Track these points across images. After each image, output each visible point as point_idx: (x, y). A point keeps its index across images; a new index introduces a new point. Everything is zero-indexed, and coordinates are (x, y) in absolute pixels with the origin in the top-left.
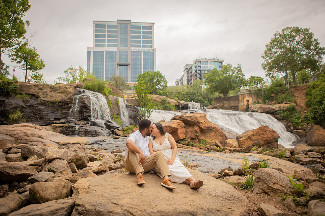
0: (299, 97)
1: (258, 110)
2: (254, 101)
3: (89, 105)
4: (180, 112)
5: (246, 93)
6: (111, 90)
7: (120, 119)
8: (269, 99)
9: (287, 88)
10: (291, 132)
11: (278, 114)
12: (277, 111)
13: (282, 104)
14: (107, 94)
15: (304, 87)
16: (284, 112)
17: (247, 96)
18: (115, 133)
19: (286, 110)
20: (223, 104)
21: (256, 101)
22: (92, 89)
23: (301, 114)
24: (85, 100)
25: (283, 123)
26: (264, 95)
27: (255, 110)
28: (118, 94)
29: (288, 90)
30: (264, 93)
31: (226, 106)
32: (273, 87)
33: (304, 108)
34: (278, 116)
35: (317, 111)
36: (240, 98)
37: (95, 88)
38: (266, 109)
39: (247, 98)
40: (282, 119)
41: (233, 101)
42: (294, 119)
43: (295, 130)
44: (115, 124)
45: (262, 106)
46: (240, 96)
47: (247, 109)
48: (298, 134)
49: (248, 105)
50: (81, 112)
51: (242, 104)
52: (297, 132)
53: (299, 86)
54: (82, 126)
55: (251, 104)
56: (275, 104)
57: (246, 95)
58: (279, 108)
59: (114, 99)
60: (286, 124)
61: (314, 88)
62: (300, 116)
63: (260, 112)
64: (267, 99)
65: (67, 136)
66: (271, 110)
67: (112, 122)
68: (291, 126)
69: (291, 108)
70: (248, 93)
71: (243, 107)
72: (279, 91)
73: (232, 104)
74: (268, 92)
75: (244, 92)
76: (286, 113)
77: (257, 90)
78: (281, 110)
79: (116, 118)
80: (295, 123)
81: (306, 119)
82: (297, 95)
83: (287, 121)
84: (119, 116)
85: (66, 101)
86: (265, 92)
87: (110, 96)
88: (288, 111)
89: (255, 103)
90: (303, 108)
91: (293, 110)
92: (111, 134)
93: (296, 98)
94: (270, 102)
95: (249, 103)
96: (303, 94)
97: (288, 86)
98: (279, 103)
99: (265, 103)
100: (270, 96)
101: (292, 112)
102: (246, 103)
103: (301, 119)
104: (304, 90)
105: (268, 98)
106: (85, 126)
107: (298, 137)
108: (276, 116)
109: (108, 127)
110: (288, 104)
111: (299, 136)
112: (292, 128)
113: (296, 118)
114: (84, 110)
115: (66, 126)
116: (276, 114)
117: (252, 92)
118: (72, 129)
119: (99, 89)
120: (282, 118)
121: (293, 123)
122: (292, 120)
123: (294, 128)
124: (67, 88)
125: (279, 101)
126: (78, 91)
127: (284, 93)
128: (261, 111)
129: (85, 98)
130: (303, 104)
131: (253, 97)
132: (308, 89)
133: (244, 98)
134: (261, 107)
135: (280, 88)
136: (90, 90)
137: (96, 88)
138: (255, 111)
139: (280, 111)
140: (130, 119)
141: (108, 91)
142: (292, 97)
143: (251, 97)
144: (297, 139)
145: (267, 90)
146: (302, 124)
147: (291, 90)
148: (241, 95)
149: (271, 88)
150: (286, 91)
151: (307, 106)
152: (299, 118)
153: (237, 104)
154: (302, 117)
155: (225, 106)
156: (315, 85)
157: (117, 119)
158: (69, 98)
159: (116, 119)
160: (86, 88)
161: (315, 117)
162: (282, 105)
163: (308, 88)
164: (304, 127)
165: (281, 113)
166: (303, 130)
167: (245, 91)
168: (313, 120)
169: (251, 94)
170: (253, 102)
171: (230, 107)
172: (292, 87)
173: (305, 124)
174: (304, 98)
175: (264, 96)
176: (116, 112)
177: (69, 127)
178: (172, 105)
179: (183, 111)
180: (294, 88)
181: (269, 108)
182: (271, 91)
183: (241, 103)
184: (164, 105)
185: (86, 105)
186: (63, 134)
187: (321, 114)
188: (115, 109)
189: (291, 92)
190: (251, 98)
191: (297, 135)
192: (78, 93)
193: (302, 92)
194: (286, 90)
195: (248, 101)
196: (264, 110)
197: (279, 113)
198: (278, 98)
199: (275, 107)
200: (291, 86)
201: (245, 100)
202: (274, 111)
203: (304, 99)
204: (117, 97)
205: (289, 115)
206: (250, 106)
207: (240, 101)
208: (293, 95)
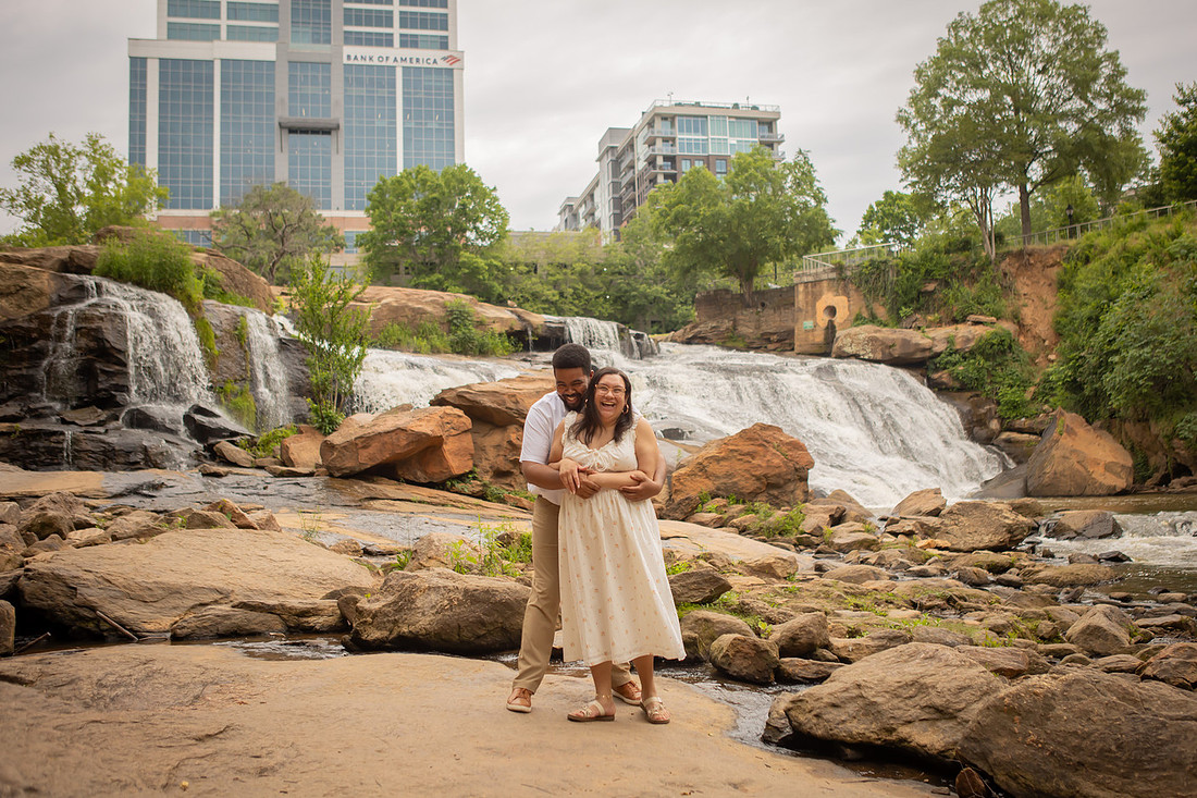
0: (1033, 297)
1: (862, 353)
2: (856, 310)
3: (117, 346)
4: (525, 360)
5: (825, 276)
6: (220, 276)
7: (252, 400)
8: (915, 305)
9: (987, 257)
10: (987, 441)
11: (945, 368)
12: (938, 355)
13: (959, 326)
14: (197, 295)
15: (1054, 255)
16: (965, 358)
17: (828, 291)
18: (220, 457)
19: (972, 353)
20: (735, 321)
21: (864, 309)
22: (135, 279)
23: (1032, 368)
24: (100, 324)
25: (955, 406)
26: (896, 289)
27: (848, 350)
28: (250, 295)
29: (992, 266)
30: (895, 278)
31: (746, 329)
32: (930, 256)
33: (1047, 343)
34: (943, 376)
35: (1081, 357)
36: (800, 298)
37: (146, 274)
38: (893, 345)
39: (829, 298)
40: (959, 390)
41: (777, 308)
42: (1003, 390)
43: (1005, 435)
44: (226, 420)
45: (877, 335)
46: (801, 288)
47: (826, 347)
48: (1012, 450)
49: (831, 329)
50: (86, 373)
51: (808, 324)
52: (1008, 441)
53: (1033, 250)
54: (91, 429)
55: (844, 325)
56: (940, 323)
57: (825, 284)
58: (950, 341)
59: (228, 316)
60: (967, 408)
61: (1087, 260)
62: (1031, 373)
63: (869, 361)
64: (905, 304)
65: (26, 468)
66: (912, 350)
67: (217, 410)
68: (992, 418)
69: (994, 341)
70: (833, 275)
71: (811, 338)
72: (955, 269)
73: (773, 322)
74: (910, 272)
75: (816, 274)
76: (974, 364)
77: (867, 264)
78: (956, 352)
79: (236, 395)
80: (1006, 403)
81: (1046, 390)
82: (1025, 290)
83: (977, 396)
84: (247, 386)
85: (21, 328)
86: (898, 273)
87: (210, 308)
88: (982, 354)
89: (858, 320)
90: (1044, 341)
91: (1004, 352)
92: (205, 457)
93: (1021, 303)
94: (918, 316)
95: (838, 320)
96: (1050, 285)
97: (990, 251)
98: (955, 321)
99: (898, 321)
100: (920, 293)
101: (999, 360)
102: (823, 319)
103: (1032, 389)
104: (1052, 266)
105: (912, 301)
106: (102, 430)
107: (1011, 461)
108: (936, 376)
109: (200, 432)
110: (985, 328)
111: (1013, 459)
112: (994, 425)
113: (1012, 387)
114: (98, 365)
115: (24, 431)
116: (937, 370)
117: (849, 273)
118: (47, 443)
119: (162, 277)
120: (957, 385)
121: (998, 403)
122: (997, 394)
123: (1002, 425)
124: (27, 272)
125: (955, 314)
126: (74, 288)
127: (974, 280)
128: (871, 355)
129: (102, 319)
130: (1043, 329)
131: (852, 293)
132: (1064, 265)
133: (816, 297)
134: (873, 340)
135: (961, 257)
136: (126, 282)
137: (151, 271)
138: (849, 356)
139: (951, 354)
140: (294, 399)
141: (202, 282)
142: (1006, 296)
143: (847, 294)
144: (1005, 468)
145: (906, 266)
146: (1033, 408)
147: (1003, 265)
148: (806, 287)
149: (925, 258)
150: (983, 270)
151: (1060, 335)
152: (1024, 384)
153: (790, 324)
154: (1037, 381)
155: (743, 330)
156: (1092, 250)
157: (239, 399)
158: (37, 318)
159: (234, 400)
160: (105, 275)
161: (1075, 380)
162: (963, 331)
163: (1067, 260)
164: (1039, 420)
165: (954, 364)
166: (1035, 434)
167: (820, 270)
168: (1068, 394)
169: (844, 280)
170: (854, 317)
171: (762, 335)
172: (1009, 253)
173: (1046, 407)
174: (1051, 300)
175: (897, 293)
176: (236, 369)
177: (38, 434)
178: (493, 334)
179: (538, 359)
180: (1014, 260)
181: (905, 342)
182: (923, 271)
183: (805, 319)
184: (459, 332)
185: (108, 345)
186: (13, 461)
187: (1094, 367)
188: (230, 357)
189: (1000, 274)
190: (845, 298)
191: (1008, 454)
192: (73, 294)
193: (1046, 277)
194: (983, 268)
195: (832, 310)
196: (887, 351)
197: (947, 363)
198: (952, 301)
199: (933, 336)
200: (1006, 250)
201: (821, 305)
202: (927, 354)
203: (1049, 306)
204: (238, 309)
205: (985, 371)
206: (837, 335)
207: (800, 310)
208: (1007, 289)
